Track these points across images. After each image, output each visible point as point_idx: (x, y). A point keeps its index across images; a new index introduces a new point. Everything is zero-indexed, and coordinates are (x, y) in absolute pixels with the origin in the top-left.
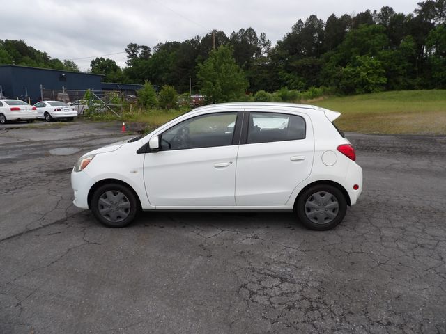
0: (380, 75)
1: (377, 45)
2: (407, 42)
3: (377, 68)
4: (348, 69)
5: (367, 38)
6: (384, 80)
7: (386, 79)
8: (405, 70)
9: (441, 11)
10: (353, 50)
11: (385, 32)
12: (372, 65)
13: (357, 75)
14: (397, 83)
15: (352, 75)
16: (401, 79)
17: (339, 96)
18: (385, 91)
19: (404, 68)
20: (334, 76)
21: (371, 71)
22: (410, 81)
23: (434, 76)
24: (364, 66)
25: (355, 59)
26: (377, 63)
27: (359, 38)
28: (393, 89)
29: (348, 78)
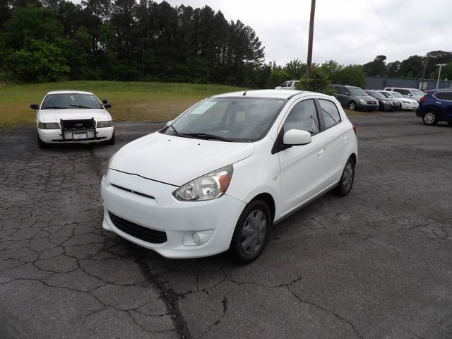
0: (62, 63)
1: (52, 31)
2: (82, 33)
3: (57, 55)
4: (23, 52)
5: (40, 21)
6: (68, 69)
7: (69, 68)
8: (85, 61)
9: (107, 9)
10: (25, 31)
11: (59, 18)
12: (51, 51)
13: (37, 61)
14: (80, 73)
15: (30, 61)
16: (82, 69)
17: (20, 84)
18: (69, 80)
19: (83, 58)
20: (6, 59)
21: (51, 58)
22: (91, 72)
23: (111, 69)
24: (43, 52)
25: (29, 42)
26: (57, 50)
27: (31, 19)
28: (77, 79)
29: (25, 64)
